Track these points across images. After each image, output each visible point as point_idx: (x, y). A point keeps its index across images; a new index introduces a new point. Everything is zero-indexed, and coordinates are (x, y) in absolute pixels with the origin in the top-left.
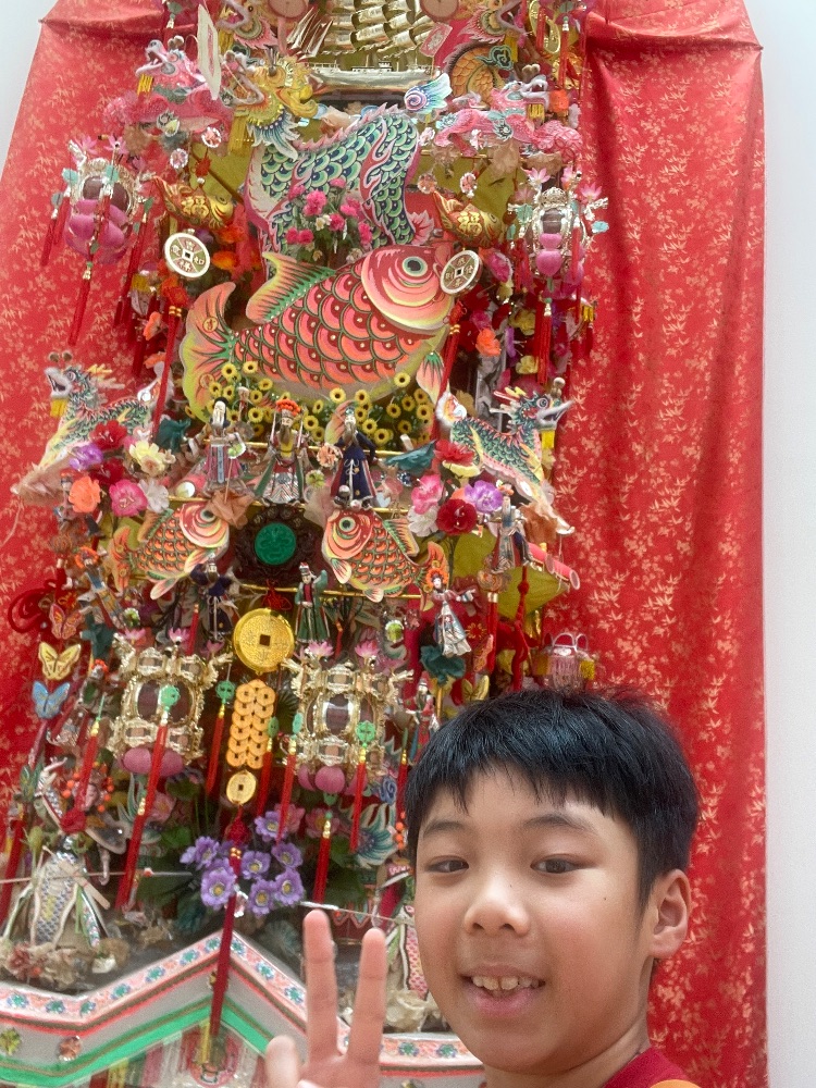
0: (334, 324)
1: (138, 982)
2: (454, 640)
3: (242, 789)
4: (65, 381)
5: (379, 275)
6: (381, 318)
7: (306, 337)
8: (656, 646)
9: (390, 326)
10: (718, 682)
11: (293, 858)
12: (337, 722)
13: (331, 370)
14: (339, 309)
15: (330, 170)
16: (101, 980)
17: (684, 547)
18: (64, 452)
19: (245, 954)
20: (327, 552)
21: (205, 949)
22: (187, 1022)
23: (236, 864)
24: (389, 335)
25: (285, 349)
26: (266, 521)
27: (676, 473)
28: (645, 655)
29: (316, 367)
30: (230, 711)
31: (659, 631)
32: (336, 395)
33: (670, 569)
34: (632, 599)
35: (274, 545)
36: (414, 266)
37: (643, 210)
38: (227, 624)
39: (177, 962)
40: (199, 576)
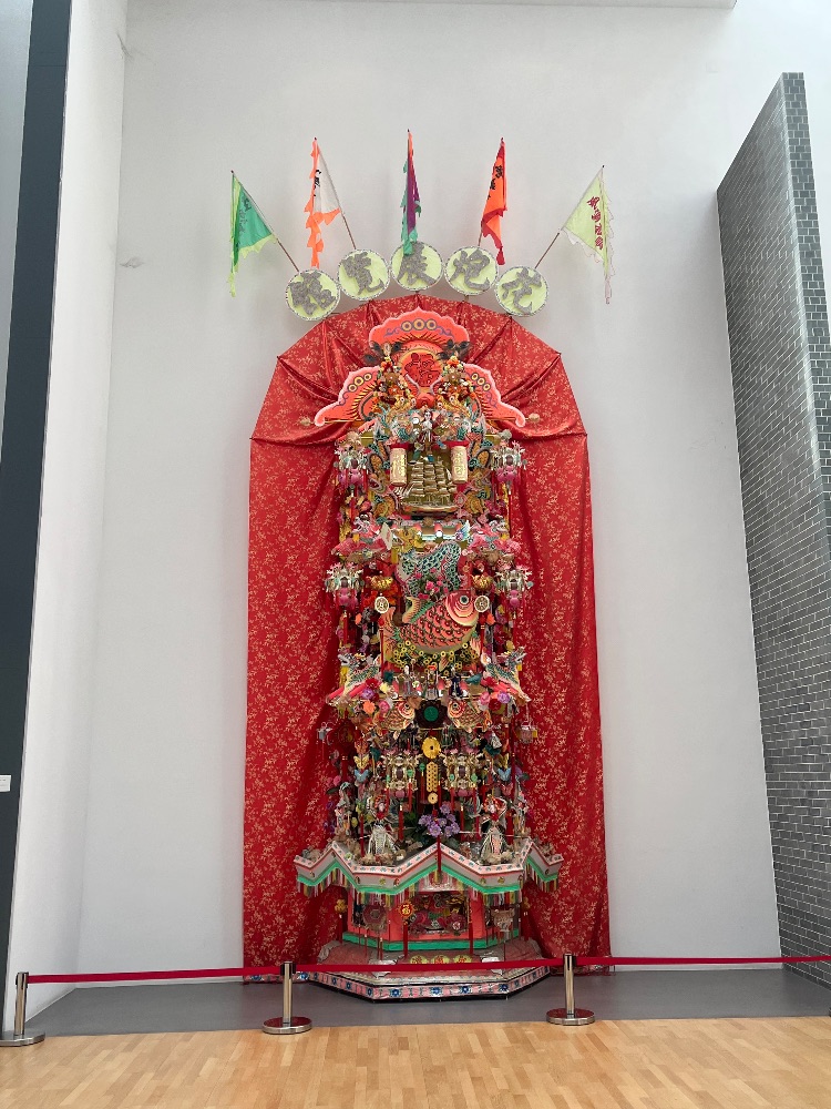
0: (437, 625)
1: (414, 860)
2: (496, 743)
3: (433, 799)
4: (345, 659)
5: (452, 606)
6: (455, 623)
7: (429, 631)
8: (559, 719)
9: (458, 625)
10: (584, 729)
11: (453, 819)
12: (462, 774)
13: (437, 641)
14: (439, 619)
15: (430, 565)
16: (402, 862)
17: (568, 676)
18: (352, 687)
19: (446, 850)
20: (450, 716)
21: (432, 849)
22: (430, 871)
23: (437, 822)
24: (458, 629)
25: (419, 635)
26: (427, 706)
27: (563, 645)
28: (555, 723)
29: (431, 641)
30: (425, 773)
31: (560, 712)
32: (443, 654)
33: (563, 686)
34: (549, 699)
35: (431, 714)
36: (464, 600)
37: (540, 525)
38: (419, 743)
39: (424, 854)
40: (408, 729)
